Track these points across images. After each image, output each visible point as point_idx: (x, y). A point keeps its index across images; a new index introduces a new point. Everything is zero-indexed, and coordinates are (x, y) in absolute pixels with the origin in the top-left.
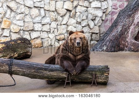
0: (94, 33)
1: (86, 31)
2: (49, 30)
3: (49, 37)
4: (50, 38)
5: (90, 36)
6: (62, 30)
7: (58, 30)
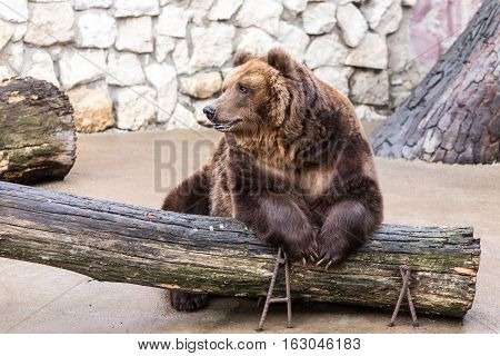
0: (364, 69)
1: (326, 56)
2: (149, 48)
3: (147, 83)
4: (151, 85)
5: (346, 81)
6: (211, 50)
7: (191, 47)
